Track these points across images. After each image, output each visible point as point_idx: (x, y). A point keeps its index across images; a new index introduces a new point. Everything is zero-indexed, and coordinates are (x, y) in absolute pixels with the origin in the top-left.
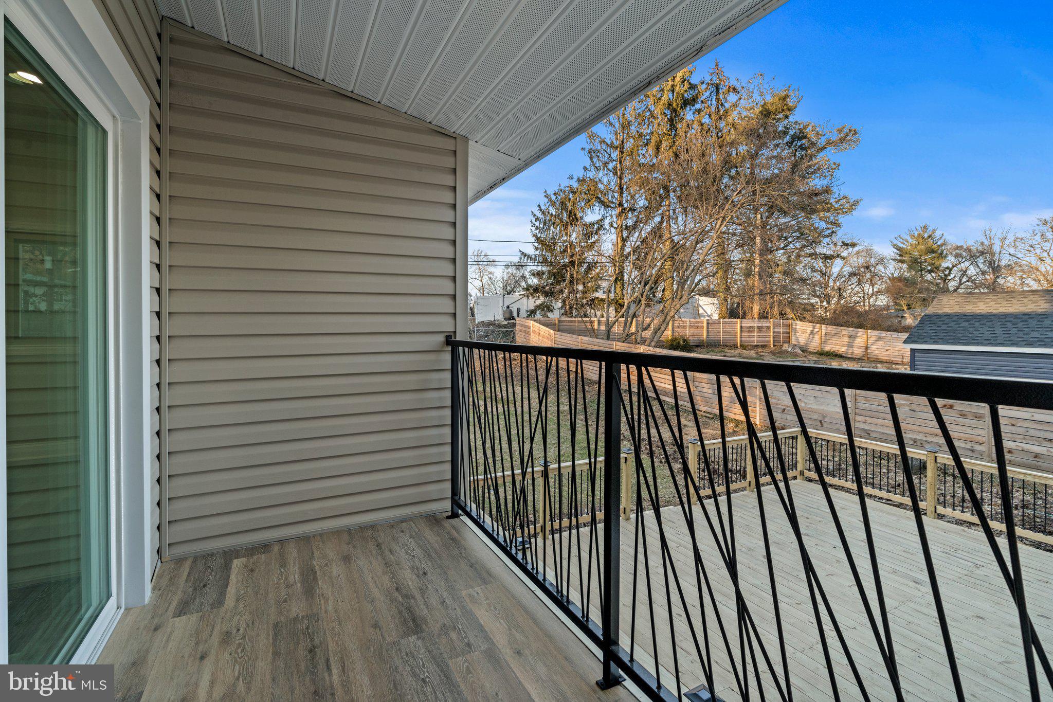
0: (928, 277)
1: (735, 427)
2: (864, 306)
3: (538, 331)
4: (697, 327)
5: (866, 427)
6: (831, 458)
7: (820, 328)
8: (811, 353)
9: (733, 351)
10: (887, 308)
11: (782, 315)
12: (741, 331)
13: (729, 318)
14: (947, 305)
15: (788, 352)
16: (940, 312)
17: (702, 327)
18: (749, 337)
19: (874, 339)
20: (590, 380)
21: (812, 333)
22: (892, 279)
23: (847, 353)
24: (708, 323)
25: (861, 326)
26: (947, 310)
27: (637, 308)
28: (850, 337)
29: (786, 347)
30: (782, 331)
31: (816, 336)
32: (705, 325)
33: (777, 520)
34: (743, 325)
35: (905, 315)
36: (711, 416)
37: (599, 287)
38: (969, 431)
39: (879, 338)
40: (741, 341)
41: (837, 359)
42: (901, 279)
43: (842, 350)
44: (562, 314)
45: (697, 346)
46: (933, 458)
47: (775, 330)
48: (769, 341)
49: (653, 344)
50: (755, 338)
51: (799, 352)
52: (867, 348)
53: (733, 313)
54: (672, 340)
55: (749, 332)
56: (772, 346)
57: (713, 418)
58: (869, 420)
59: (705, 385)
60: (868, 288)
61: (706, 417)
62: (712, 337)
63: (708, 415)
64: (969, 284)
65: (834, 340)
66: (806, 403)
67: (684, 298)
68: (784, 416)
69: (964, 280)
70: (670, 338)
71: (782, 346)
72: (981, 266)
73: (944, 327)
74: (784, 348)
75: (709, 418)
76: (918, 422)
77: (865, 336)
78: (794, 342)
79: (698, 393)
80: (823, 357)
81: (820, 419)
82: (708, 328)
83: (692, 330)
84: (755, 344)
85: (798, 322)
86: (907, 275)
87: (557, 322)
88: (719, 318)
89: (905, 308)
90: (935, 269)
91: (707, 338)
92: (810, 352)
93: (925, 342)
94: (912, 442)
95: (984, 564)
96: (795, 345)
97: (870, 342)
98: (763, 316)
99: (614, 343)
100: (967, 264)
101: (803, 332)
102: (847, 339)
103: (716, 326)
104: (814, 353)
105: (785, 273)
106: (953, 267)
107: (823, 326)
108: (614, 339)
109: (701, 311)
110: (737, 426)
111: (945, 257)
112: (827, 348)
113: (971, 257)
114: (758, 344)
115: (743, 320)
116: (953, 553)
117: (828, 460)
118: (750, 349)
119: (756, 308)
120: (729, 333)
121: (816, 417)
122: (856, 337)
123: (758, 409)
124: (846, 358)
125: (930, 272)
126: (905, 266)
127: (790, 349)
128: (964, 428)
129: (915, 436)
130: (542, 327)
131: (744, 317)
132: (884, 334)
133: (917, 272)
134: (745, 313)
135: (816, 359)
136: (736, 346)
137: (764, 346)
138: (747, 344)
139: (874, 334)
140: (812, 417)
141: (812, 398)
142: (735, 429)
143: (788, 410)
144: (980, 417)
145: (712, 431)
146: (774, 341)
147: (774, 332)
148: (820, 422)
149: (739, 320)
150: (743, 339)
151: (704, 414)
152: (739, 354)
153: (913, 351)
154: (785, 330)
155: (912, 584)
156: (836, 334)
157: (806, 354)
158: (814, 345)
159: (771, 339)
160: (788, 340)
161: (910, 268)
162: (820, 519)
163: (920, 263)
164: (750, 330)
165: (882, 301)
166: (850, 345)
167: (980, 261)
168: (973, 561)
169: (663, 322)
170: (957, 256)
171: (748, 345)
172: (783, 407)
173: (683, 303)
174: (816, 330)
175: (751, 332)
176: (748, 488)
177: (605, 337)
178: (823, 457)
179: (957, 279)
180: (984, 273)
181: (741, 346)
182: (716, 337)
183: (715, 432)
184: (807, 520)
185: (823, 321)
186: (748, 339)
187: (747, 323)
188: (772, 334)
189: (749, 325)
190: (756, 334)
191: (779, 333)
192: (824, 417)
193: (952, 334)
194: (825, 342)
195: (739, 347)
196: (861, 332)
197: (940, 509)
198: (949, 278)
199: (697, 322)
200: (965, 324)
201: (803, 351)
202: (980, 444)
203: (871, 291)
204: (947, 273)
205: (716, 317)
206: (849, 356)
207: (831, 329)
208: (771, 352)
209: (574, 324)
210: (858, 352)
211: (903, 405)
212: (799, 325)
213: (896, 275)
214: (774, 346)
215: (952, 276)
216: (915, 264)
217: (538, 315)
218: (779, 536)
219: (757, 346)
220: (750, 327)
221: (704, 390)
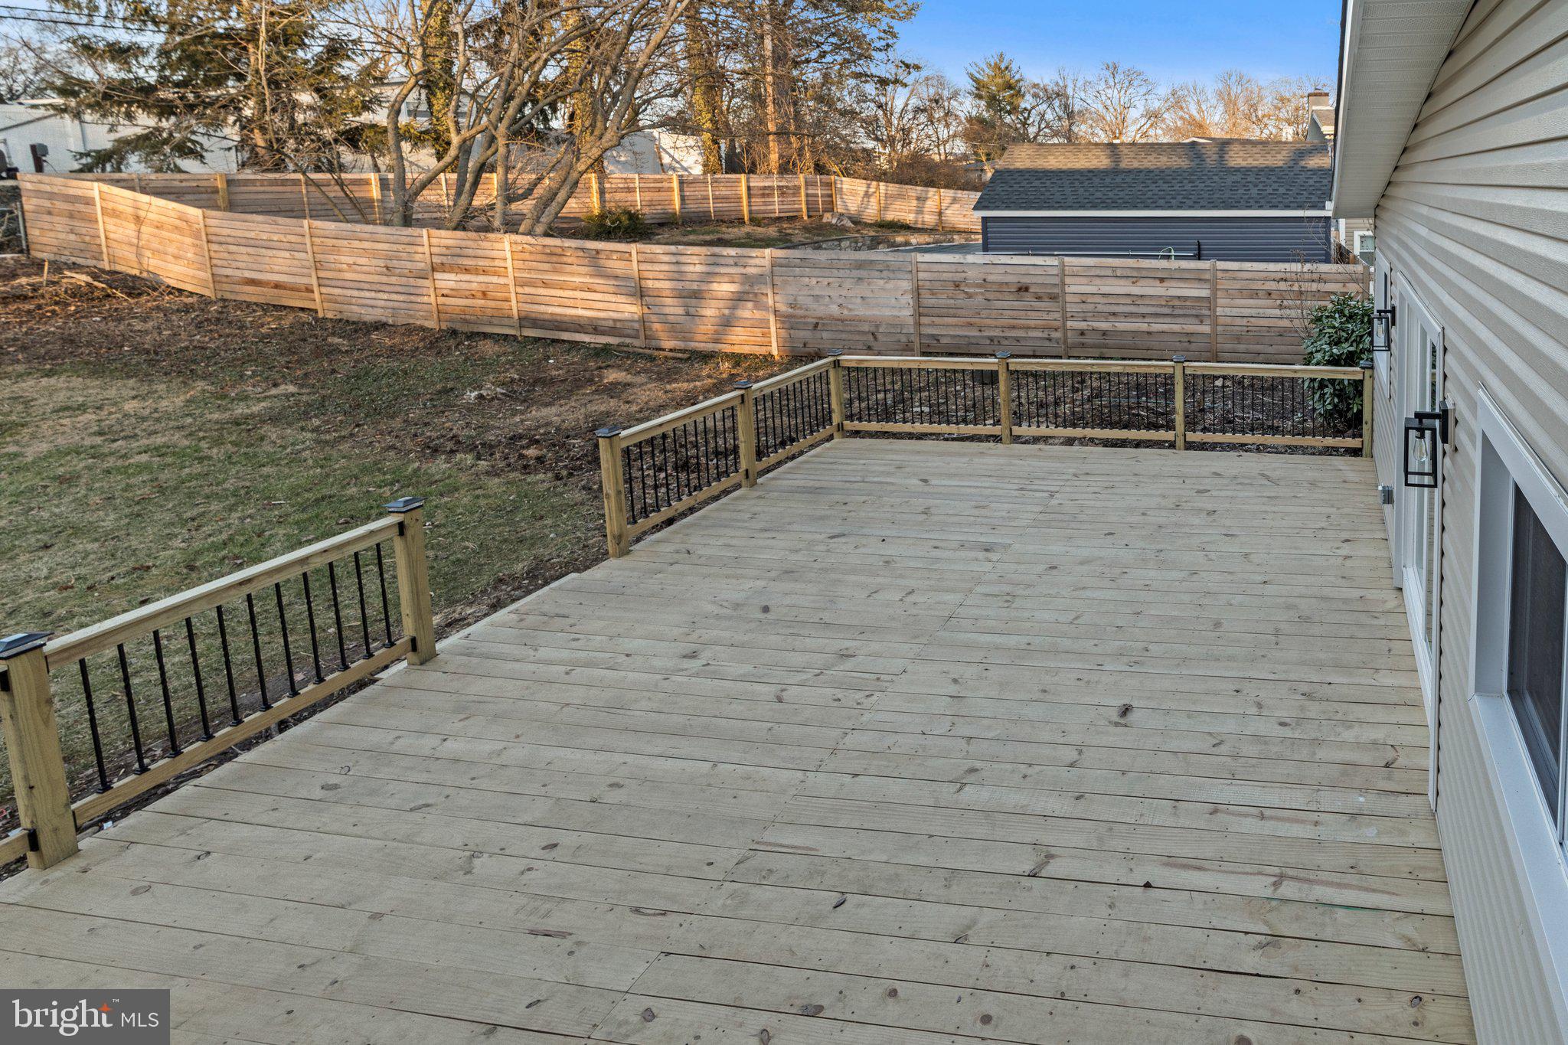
0: (1008, 119)
1: (734, 367)
2: (940, 154)
3: (130, 210)
4: (659, 190)
5: (935, 332)
6: (889, 387)
7: (878, 187)
8: (867, 225)
9: (736, 230)
10: (965, 157)
11: (820, 169)
12: (750, 196)
13: (727, 173)
14: (1021, 158)
15: (830, 224)
16: (1012, 167)
17: (671, 189)
18: (765, 204)
19: (948, 200)
20: (354, 323)
21: (867, 195)
22: (970, 120)
23: (916, 222)
24: (681, 183)
25: (930, 183)
26: (1019, 165)
27: (489, 152)
28: (918, 199)
29: (828, 218)
30: (819, 192)
31: (872, 199)
32: (675, 185)
33: (795, 527)
34: (752, 185)
35: (986, 168)
36: (686, 356)
37: (377, 100)
38: (1045, 316)
39: (955, 200)
40: (750, 212)
41: (903, 232)
42: (980, 120)
43: (909, 218)
44: (244, 165)
45: (661, 225)
46: (1005, 366)
47: (810, 192)
48: (800, 210)
49: (539, 229)
50: (776, 206)
51: (850, 224)
52: (940, 214)
53: (733, 165)
54: (602, 216)
55: (763, 195)
56: (805, 218)
57: (689, 358)
58: (937, 320)
59: (669, 301)
60: (943, 133)
61: (674, 358)
62: (692, 207)
63: (680, 355)
64: (1047, 130)
65: (898, 205)
66: (850, 310)
67: (608, 135)
68: (818, 334)
69: (1043, 126)
70: (596, 212)
71: (821, 217)
72: (1057, 110)
73: (1016, 187)
74: (825, 220)
75: (681, 359)
76: (994, 314)
77: (937, 197)
78: (840, 209)
79: (653, 318)
80: (884, 230)
81: (873, 329)
82: (681, 190)
83: (648, 196)
84: (777, 215)
85: (844, 179)
86: (986, 115)
87: (220, 184)
88: (705, 173)
89: (984, 158)
90: (1014, 110)
91: (681, 208)
92: (865, 223)
93: (997, 208)
94: (988, 342)
95: (1057, 489)
96: (842, 215)
97: (944, 205)
98: (786, 168)
99: (424, 232)
100: (1044, 106)
101: (853, 193)
102: (914, 203)
103: (699, 187)
104: (871, 225)
105: (820, 99)
106: (1033, 108)
107: (881, 184)
108: (422, 224)
109: (666, 160)
110: (737, 364)
111: (1023, 96)
112: (890, 216)
113: (1048, 98)
114: (782, 215)
115: (751, 175)
116: (1029, 487)
117: (885, 391)
118: (767, 225)
119: (774, 157)
120: (726, 198)
121: (866, 328)
122: (926, 199)
123: (773, 329)
124: (915, 229)
125: (1009, 113)
126: (983, 103)
127: (834, 221)
128: (1039, 314)
129: (992, 333)
130: (145, 198)
131: (752, 170)
132: (960, 194)
133: (995, 113)
134: (754, 164)
135: (874, 234)
136: (741, 221)
137: (791, 219)
138: (762, 216)
139: (948, 194)
140: (862, 329)
141: (859, 300)
142: (734, 371)
143: (824, 324)
144: (1055, 298)
145: (685, 385)
146: (808, 210)
147: (807, 195)
148: (873, 334)
149: (743, 177)
150: (753, 208)
151: (671, 354)
152: (748, 233)
153: (984, 219)
154: (824, 192)
155: (981, 555)
156: (900, 196)
157: (859, 228)
158: (871, 213)
159: (804, 207)
160: (830, 207)
161: (989, 106)
162: (864, 498)
163: (999, 101)
164: (766, 192)
165: (960, 147)
166: (919, 211)
167: (1056, 103)
168: (1045, 488)
169: (564, 181)
170: (1035, 96)
171: (764, 218)
172: (815, 321)
173: (606, 145)
174: (872, 190)
175: (768, 195)
176: (744, 482)
177: (397, 218)
178: (879, 388)
179: (1036, 123)
180: (1060, 119)
181: (751, 220)
182: (702, 207)
183: (692, 385)
184: (844, 507)
185: (881, 176)
186: (762, 208)
187: (757, 182)
188: (803, 198)
189: (762, 184)
190: (776, 199)
191: (816, 196)
192: (877, 326)
193: (1024, 196)
194: (886, 208)
195: (747, 222)
196: (932, 191)
197: (1017, 431)
198: (1029, 122)
199: (661, 181)
200: (1037, 183)
201: (854, 222)
202: (1056, 330)
203: (945, 137)
204: (1026, 115)
205: (697, 170)
206: (920, 226)
207: (893, 188)
208: (804, 228)
209: (297, 188)
210: (930, 219)
211: (977, 294)
212: (847, 184)
213: (974, 114)
214: (809, 217)
215: (1031, 120)
216: (993, 101)
217: (135, 165)
218: (794, 557)
219: (779, 219)
220: (765, 188)
221: (667, 310)
